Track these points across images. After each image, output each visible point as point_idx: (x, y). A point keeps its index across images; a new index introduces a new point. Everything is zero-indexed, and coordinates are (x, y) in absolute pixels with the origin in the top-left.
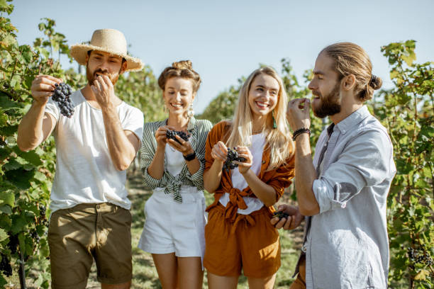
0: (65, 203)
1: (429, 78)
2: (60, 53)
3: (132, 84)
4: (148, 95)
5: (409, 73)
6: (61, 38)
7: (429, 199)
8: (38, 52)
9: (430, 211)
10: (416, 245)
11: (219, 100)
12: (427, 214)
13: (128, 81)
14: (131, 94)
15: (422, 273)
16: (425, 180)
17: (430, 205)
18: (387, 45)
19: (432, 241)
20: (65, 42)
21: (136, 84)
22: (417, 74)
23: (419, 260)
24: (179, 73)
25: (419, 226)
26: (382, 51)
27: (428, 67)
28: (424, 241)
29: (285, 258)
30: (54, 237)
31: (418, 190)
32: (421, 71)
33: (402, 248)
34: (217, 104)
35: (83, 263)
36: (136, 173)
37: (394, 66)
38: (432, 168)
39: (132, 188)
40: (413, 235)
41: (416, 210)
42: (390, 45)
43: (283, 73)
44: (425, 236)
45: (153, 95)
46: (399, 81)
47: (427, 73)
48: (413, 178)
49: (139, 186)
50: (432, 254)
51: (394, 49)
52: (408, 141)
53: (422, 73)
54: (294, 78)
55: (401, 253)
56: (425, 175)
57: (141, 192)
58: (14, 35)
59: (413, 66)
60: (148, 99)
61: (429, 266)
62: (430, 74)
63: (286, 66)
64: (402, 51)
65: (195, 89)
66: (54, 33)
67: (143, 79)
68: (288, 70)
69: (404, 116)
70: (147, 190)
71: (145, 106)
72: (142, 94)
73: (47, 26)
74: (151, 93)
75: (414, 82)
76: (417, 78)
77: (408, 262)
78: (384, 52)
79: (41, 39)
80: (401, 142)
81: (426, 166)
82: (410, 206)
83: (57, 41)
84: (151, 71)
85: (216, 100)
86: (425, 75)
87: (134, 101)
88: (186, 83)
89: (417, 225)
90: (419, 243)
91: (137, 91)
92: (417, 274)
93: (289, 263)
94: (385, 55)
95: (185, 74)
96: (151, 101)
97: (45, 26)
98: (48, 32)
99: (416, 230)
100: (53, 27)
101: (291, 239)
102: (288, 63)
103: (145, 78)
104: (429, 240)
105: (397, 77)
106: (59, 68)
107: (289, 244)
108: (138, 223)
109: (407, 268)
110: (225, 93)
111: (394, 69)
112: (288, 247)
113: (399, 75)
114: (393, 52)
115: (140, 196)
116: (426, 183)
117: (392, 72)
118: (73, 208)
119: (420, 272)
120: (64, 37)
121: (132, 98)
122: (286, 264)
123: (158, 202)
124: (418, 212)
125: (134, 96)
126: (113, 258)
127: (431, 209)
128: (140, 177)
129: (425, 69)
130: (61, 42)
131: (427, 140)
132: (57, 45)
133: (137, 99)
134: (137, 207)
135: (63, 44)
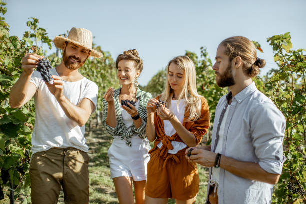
0: (42, 148)
1: (302, 61)
2: (42, 42)
3: (96, 65)
4: (108, 72)
5: (288, 57)
6: (43, 32)
7: (303, 148)
8: (25, 41)
9: (303, 156)
10: (294, 181)
11: (158, 76)
12: (301, 159)
13: (93, 62)
14: (95, 72)
15: (298, 201)
16: (300, 134)
17: (304, 152)
18: (272, 37)
19: (305, 178)
20: (46, 34)
21: (99, 65)
22: (293, 58)
23: (296, 191)
25: (296, 167)
26: (268, 41)
27: (300, 53)
28: (299, 178)
29: (201, 188)
30: (34, 172)
31: (294, 142)
32: (296, 56)
33: (284, 182)
34: (157, 79)
35: (54, 190)
36: (98, 127)
37: (277, 52)
38: (304, 125)
39: (95, 138)
40: (291, 173)
41: (293, 156)
42: (274, 37)
43: (202, 57)
44: (299, 174)
45: (112, 72)
46: (280, 63)
47: (300, 58)
48: (291, 132)
49: (100, 136)
50: (305, 187)
51: (277, 40)
52: (287, 105)
53: (297, 57)
54: (210, 61)
55: (283, 186)
56: (300, 130)
57: (101, 141)
58: (8, 30)
59: (291, 52)
60: (107, 75)
61: (303, 196)
62: (302, 58)
63: (204, 52)
64: (283, 41)
66: (38, 28)
67: (104, 61)
68: (205, 55)
69: (284, 88)
70: (105, 140)
71: (106, 80)
72: (103, 71)
73: (33, 23)
74: (110, 71)
75: (291, 63)
76: (293, 60)
77: (288, 192)
78: (270, 42)
79: (29, 33)
80: (283, 106)
81: (300, 124)
82: (289, 153)
83: (40, 34)
84: (111, 56)
85: (156, 76)
86: (299, 59)
87: (97, 76)
89: (294, 166)
90: (295, 179)
91: (99, 70)
92: (294, 202)
93: (204, 193)
94: (270, 45)
96: (110, 77)
97: (32, 23)
98: (33, 27)
99: (293, 170)
101: (206, 175)
102: (205, 50)
103: (105, 60)
104: (303, 177)
105: (280, 60)
107: (205, 178)
108: (98, 163)
109: (288, 197)
110: (162, 72)
111: (277, 54)
112: (204, 181)
113: (281, 59)
114: (276, 42)
115: (100, 144)
116: (300, 136)
117: (275, 56)
118: (47, 151)
119: (296, 200)
120: (45, 31)
121: (95, 74)
122: (202, 193)
124: (294, 157)
125: (97, 73)
126: (76, 187)
127: (304, 155)
128: (101, 130)
129: (299, 54)
130: (43, 35)
131: (300, 105)
132: (40, 37)
133: (99, 76)
134: (97, 151)
135: (45, 36)
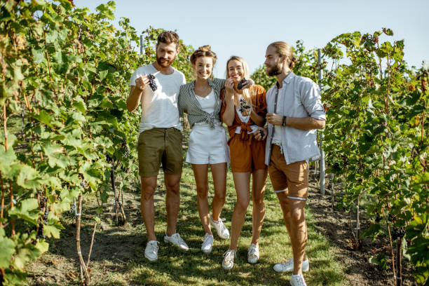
20: (135, 32)
24: (204, 54)
65: (214, 62)
66: (128, 27)
79: (120, 31)
88: (208, 60)
95: (208, 54)
97: (123, 23)
98: (125, 26)
100: (128, 24)
106: (135, 51)
120: (134, 29)
123: (199, 133)
130: (132, 33)
132: (130, 35)
